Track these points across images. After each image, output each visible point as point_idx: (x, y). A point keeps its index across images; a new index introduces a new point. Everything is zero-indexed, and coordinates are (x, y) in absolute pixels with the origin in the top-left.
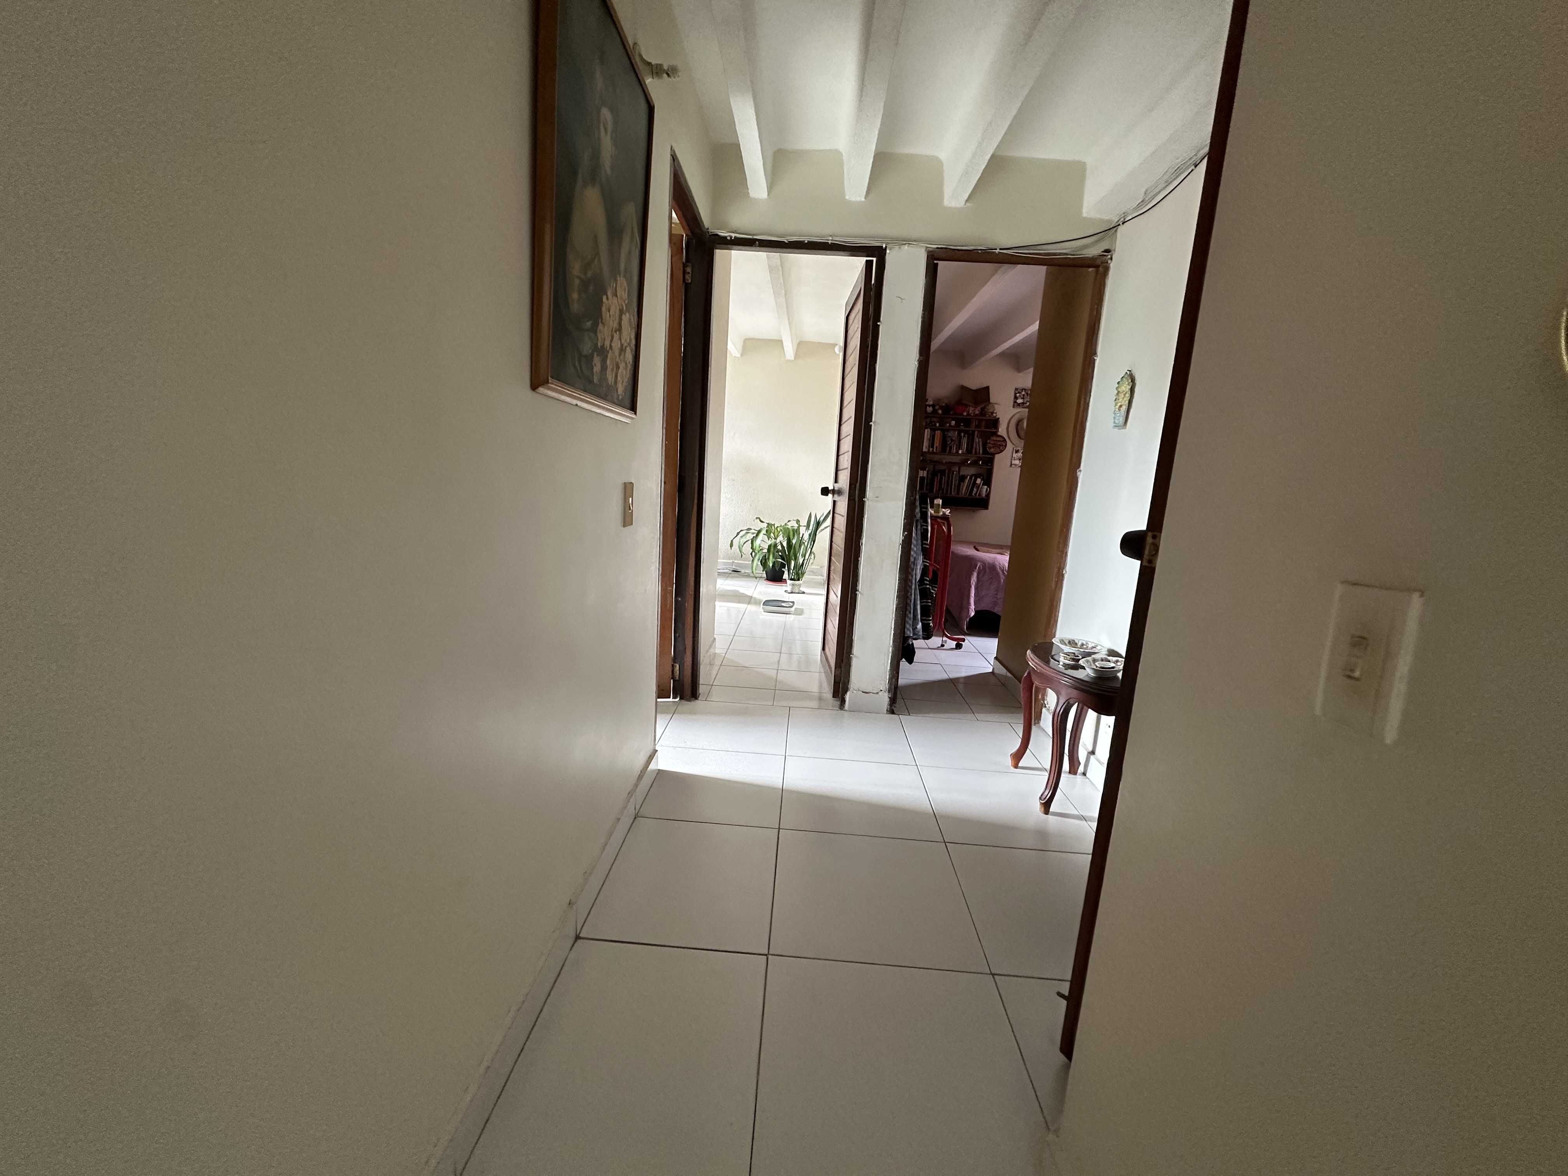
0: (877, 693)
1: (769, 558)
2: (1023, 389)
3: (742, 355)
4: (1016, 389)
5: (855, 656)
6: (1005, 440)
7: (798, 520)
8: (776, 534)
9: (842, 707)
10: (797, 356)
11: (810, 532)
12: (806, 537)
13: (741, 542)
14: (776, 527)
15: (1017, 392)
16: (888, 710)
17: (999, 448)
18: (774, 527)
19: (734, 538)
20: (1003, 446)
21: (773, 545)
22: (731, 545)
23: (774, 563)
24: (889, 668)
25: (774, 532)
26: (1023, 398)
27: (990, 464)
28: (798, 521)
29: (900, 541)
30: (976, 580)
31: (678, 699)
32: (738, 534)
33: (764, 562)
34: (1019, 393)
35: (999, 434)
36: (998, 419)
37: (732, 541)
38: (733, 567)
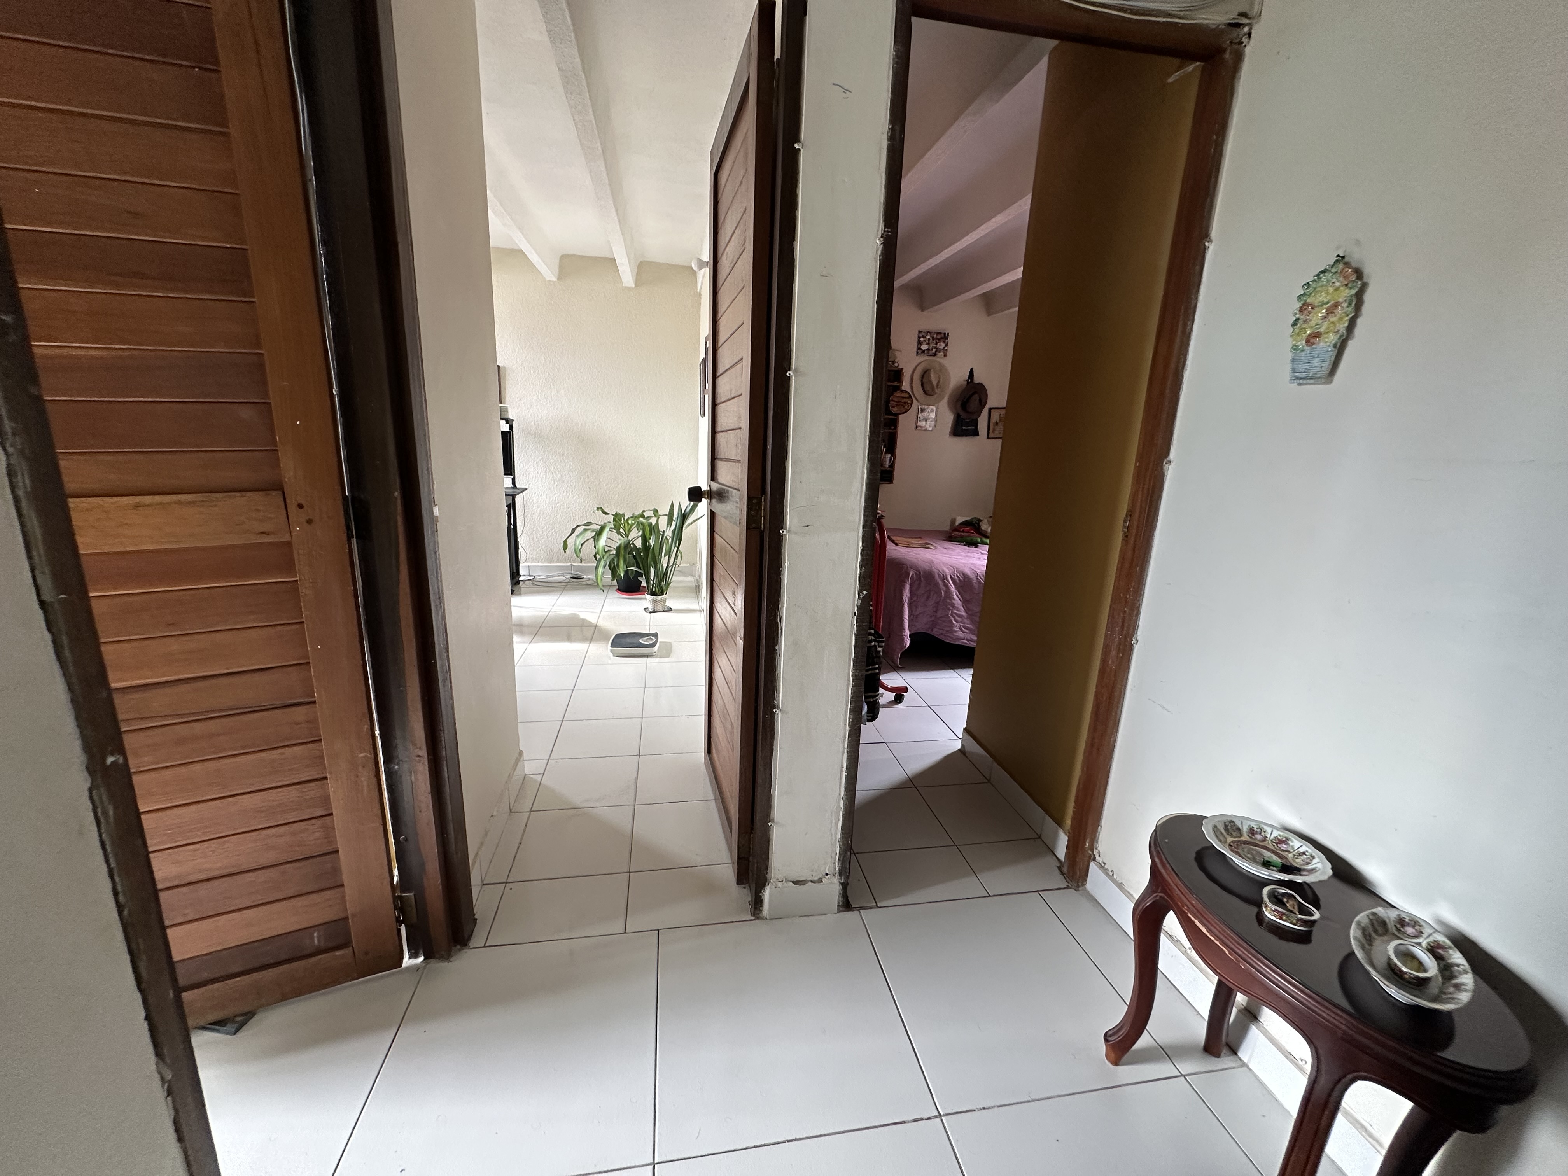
0: (820, 881)
1: (618, 565)
2: (928, 332)
3: (559, 279)
4: (920, 332)
5: (777, 823)
6: (910, 397)
7: (655, 509)
8: (627, 529)
9: (757, 912)
10: (638, 283)
11: (673, 527)
12: (669, 533)
13: (577, 545)
14: (626, 518)
15: (921, 335)
16: (841, 903)
17: (904, 407)
18: (624, 519)
19: (568, 537)
20: (908, 404)
21: (623, 545)
22: (565, 547)
23: (626, 572)
24: (839, 836)
25: (624, 527)
26: (928, 344)
27: (893, 428)
28: (656, 512)
29: (854, 607)
30: (909, 595)
31: (422, 958)
32: (573, 531)
33: (614, 569)
34: (923, 337)
35: (903, 388)
36: (902, 369)
37: (565, 542)
38: (573, 572)
